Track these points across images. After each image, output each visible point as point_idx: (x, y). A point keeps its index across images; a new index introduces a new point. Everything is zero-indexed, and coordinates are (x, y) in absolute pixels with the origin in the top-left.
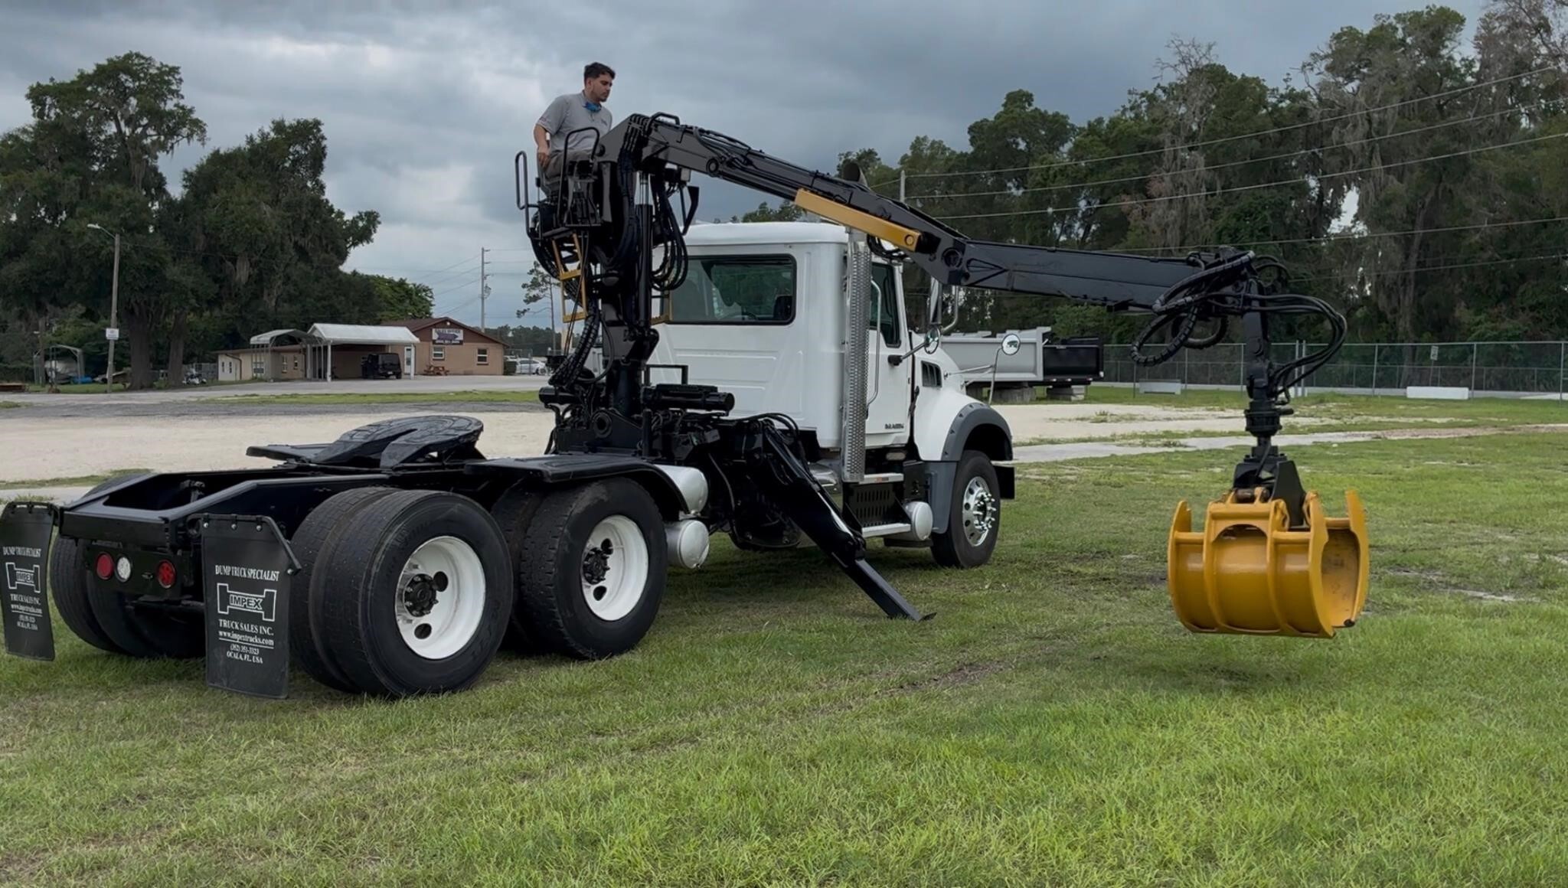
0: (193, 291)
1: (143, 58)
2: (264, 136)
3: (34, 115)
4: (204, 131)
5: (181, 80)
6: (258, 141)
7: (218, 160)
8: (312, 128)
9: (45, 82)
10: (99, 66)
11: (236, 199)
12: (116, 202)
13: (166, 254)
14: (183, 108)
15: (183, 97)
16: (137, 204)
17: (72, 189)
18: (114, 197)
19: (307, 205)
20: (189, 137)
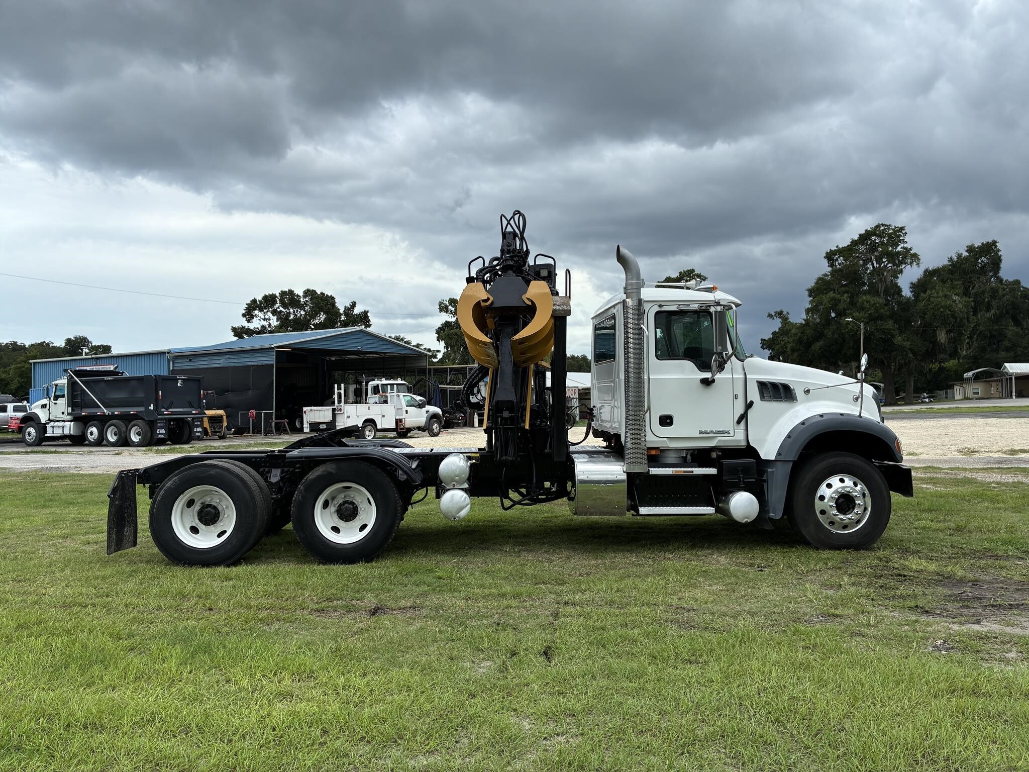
0: (911, 350)
1: (886, 225)
2: (959, 256)
3: (829, 266)
4: (919, 259)
5: (906, 233)
6: (955, 259)
7: (929, 274)
8: (991, 246)
9: (834, 248)
10: (860, 235)
11: (935, 295)
12: (867, 305)
13: (894, 330)
14: (906, 248)
15: (907, 243)
16: (877, 305)
17: (845, 301)
18: (865, 303)
19: (989, 292)
20: (911, 264)
